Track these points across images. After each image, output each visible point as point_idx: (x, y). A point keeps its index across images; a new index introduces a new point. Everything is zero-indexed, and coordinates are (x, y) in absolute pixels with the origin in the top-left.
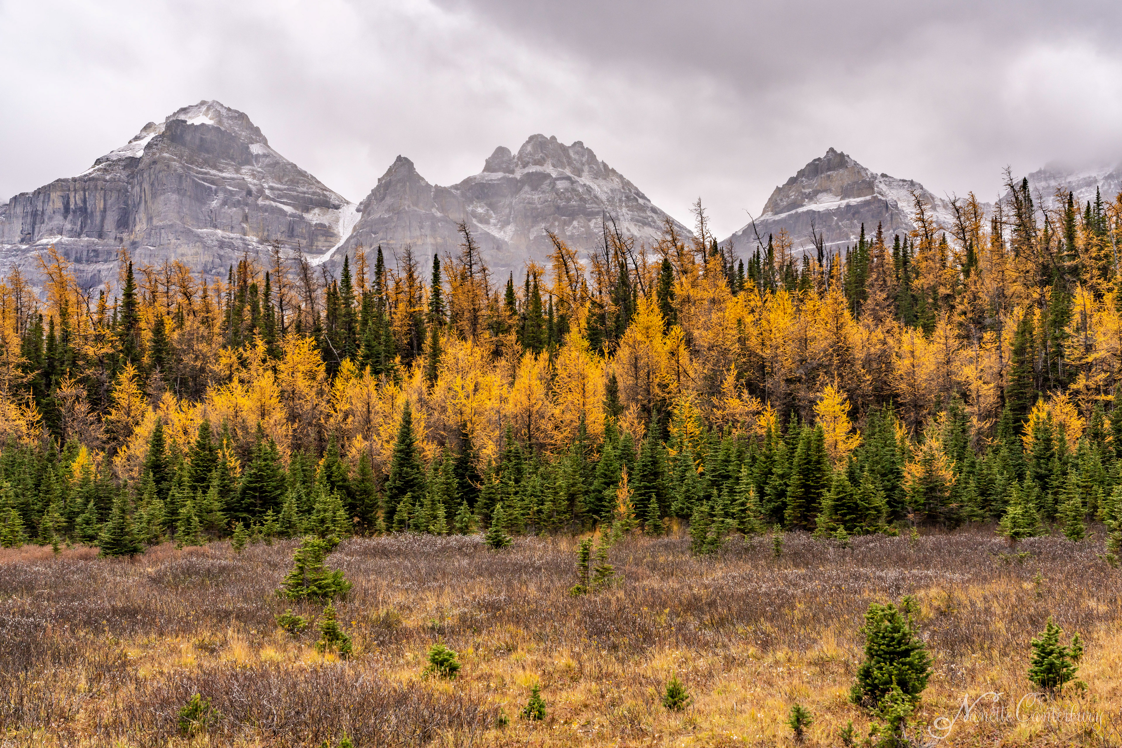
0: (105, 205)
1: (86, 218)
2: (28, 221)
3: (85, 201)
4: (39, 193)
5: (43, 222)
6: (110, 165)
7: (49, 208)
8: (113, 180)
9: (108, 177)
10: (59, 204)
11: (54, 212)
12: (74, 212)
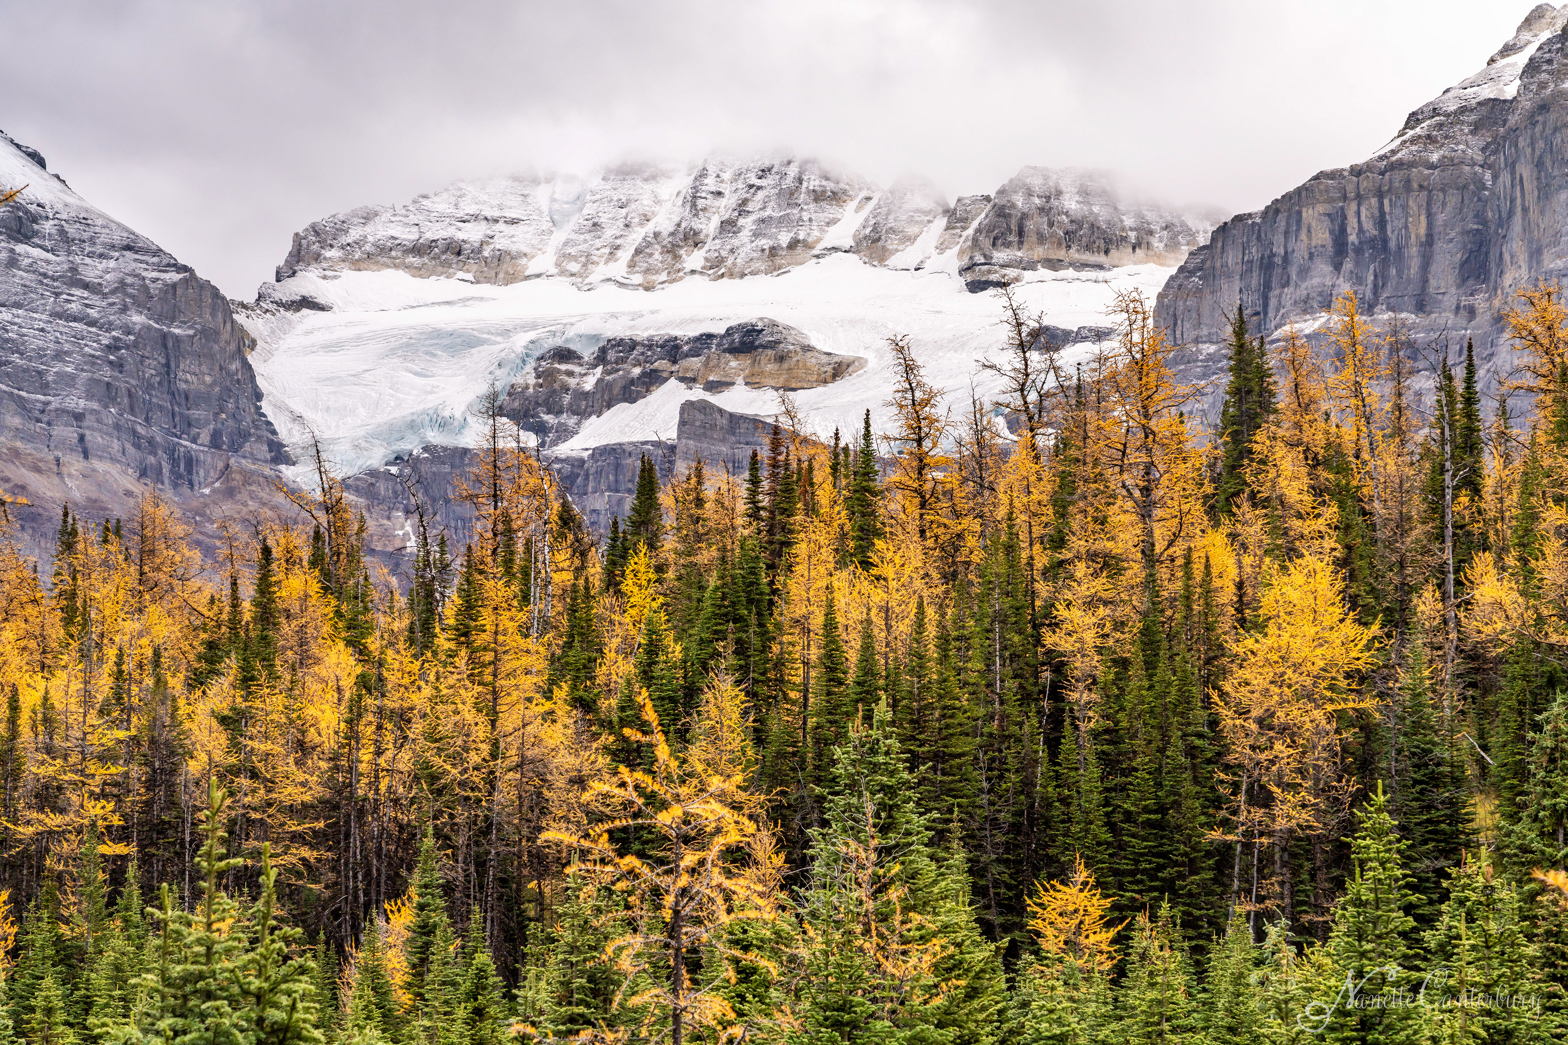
0: (1430, 225)
1: (1385, 263)
2: (1254, 282)
3: (1381, 222)
4: (1277, 212)
5: (1287, 284)
6: (1440, 126)
7: (1300, 248)
8: (1445, 164)
9: (1435, 157)
10: (1322, 236)
11: (1311, 256)
12: (1358, 251)
